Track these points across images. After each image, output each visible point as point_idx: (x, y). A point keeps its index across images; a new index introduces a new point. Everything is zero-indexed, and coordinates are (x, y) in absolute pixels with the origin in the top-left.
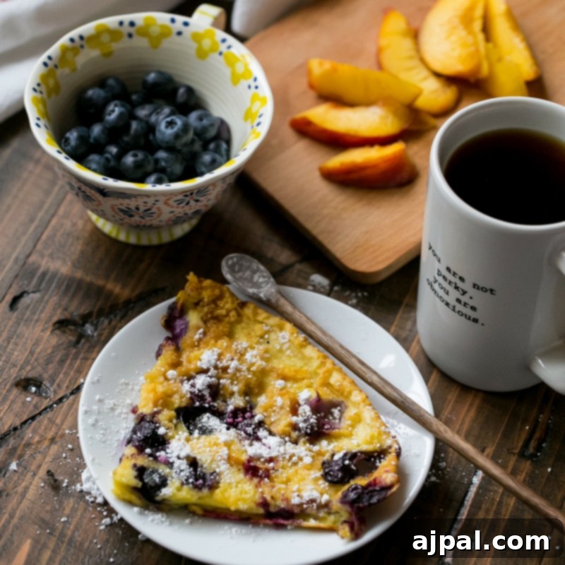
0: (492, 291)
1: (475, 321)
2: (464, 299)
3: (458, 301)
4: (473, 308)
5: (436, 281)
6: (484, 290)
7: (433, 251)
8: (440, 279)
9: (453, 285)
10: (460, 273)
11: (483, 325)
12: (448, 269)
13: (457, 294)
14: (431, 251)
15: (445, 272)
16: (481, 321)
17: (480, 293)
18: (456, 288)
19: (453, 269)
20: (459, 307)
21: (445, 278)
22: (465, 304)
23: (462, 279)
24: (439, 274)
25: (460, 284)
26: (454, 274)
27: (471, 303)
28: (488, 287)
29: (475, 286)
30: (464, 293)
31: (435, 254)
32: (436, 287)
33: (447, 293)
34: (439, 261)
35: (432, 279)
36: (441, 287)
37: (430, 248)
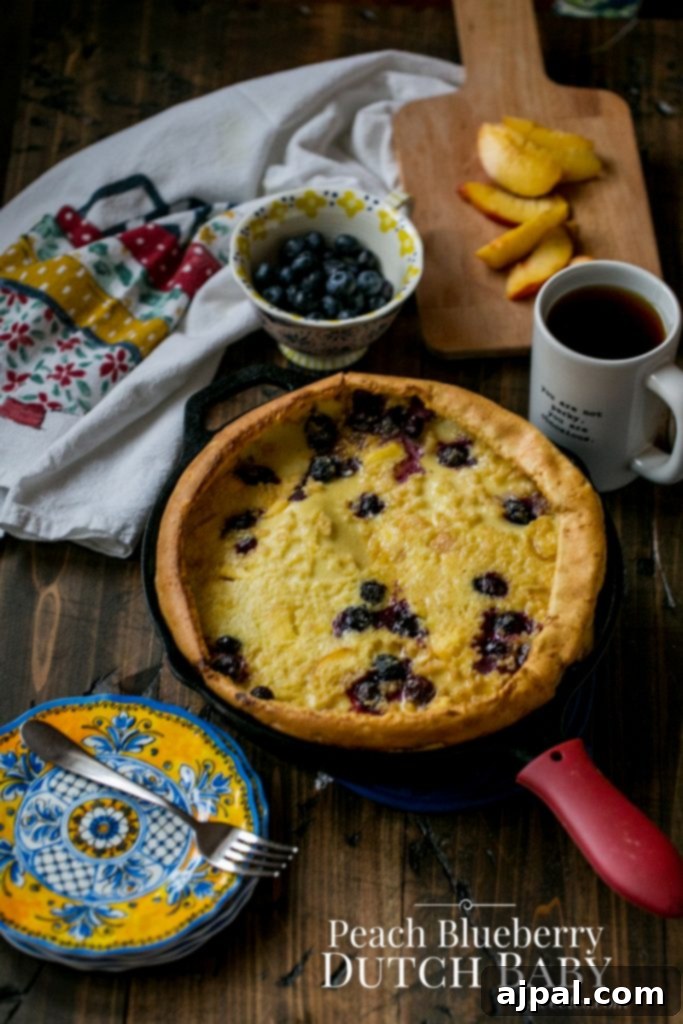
0: (599, 415)
1: (586, 439)
2: (577, 424)
3: (572, 426)
4: (585, 430)
5: (551, 415)
6: (592, 414)
7: (547, 392)
8: (555, 413)
9: (567, 415)
10: (573, 404)
11: (592, 442)
12: (562, 404)
13: (571, 421)
14: (545, 392)
15: (558, 406)
16: (590, 439)
17: (590, 417)
18: (570, 416)
19: (566, 402)
20: (572, 431)
21: (559, 411)
22: (578, 428)
23: (574, 409)
24: (553, 408)
25: (572, 413)
26: (568, 406)
27: (583, 426)
28: (596, 411)
29: (586, 413)
30: (576, 419)
31: (549, 394)
32: (551, 419)
33: (562, 421)
34: (552, 397)
35: (546, 413)
36: (556, 418)
37: (544, 389)
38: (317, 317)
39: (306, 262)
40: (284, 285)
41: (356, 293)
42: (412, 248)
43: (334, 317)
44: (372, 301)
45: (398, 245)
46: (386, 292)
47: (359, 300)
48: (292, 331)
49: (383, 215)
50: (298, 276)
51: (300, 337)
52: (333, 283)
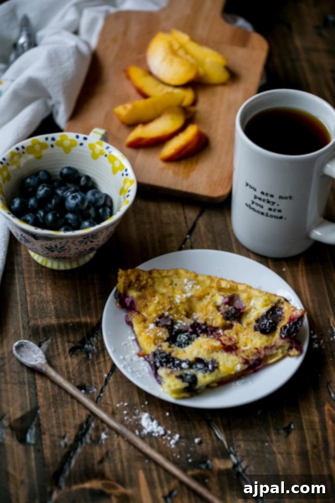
0: (290, 197)
1: (281, 218)
2: (273, 207)
3: (270, 209)
4: (280, 211)
5: (253, 203)
6: (286, 198)
7: (250, 186)
8: (257, 201)
9: (266, 201)
10: (270, 193)
11: (285, 219)
12: (262, 193)
13: (269, 206)
14: (248, 186)
15: (259, 195)
16: (284, 217)
17: (284, 201)
18: (268, 202)
19: (265, 192)
20: (270, 213)
21: (260, 199)
22: (274, 210)
23: (272, 196)
24: (255, 197)
25: (271, 199)
26: (267, 194)
27: (278, 208)
28: (287, 195)
29: (280, 197)
30: (274, 203)
31: (251, 187)
32: (254, 206)
33: (262, 207)
34: (255, 190)
35: (249, 202)
36: (257, 205)
37: (247, 185)
38: (67, 230)
39: (46, 191)
40: (34, 211)
41: (88, 207)
42: (122, 166)
43: (78, 227)
44: (101, 211)
45: (110, 166)
46: (109, 203)
47: (92, 211)
48: (53, 243)
49: (92, 147)
50: (42, 203)
51: (59, 246)
52: (71, 202)
